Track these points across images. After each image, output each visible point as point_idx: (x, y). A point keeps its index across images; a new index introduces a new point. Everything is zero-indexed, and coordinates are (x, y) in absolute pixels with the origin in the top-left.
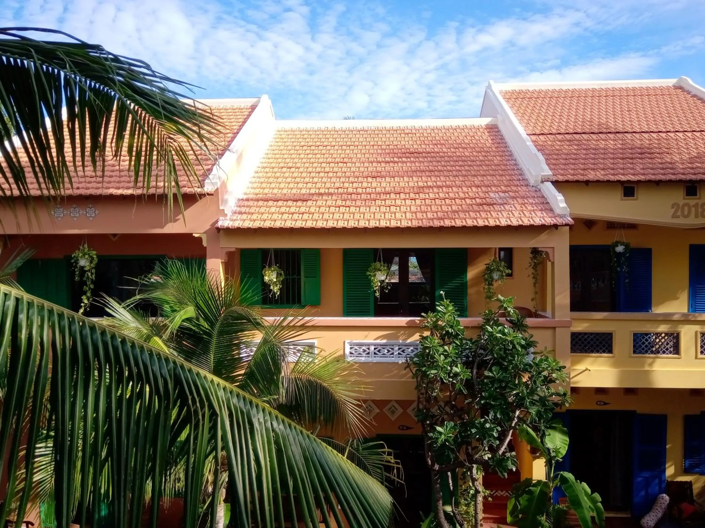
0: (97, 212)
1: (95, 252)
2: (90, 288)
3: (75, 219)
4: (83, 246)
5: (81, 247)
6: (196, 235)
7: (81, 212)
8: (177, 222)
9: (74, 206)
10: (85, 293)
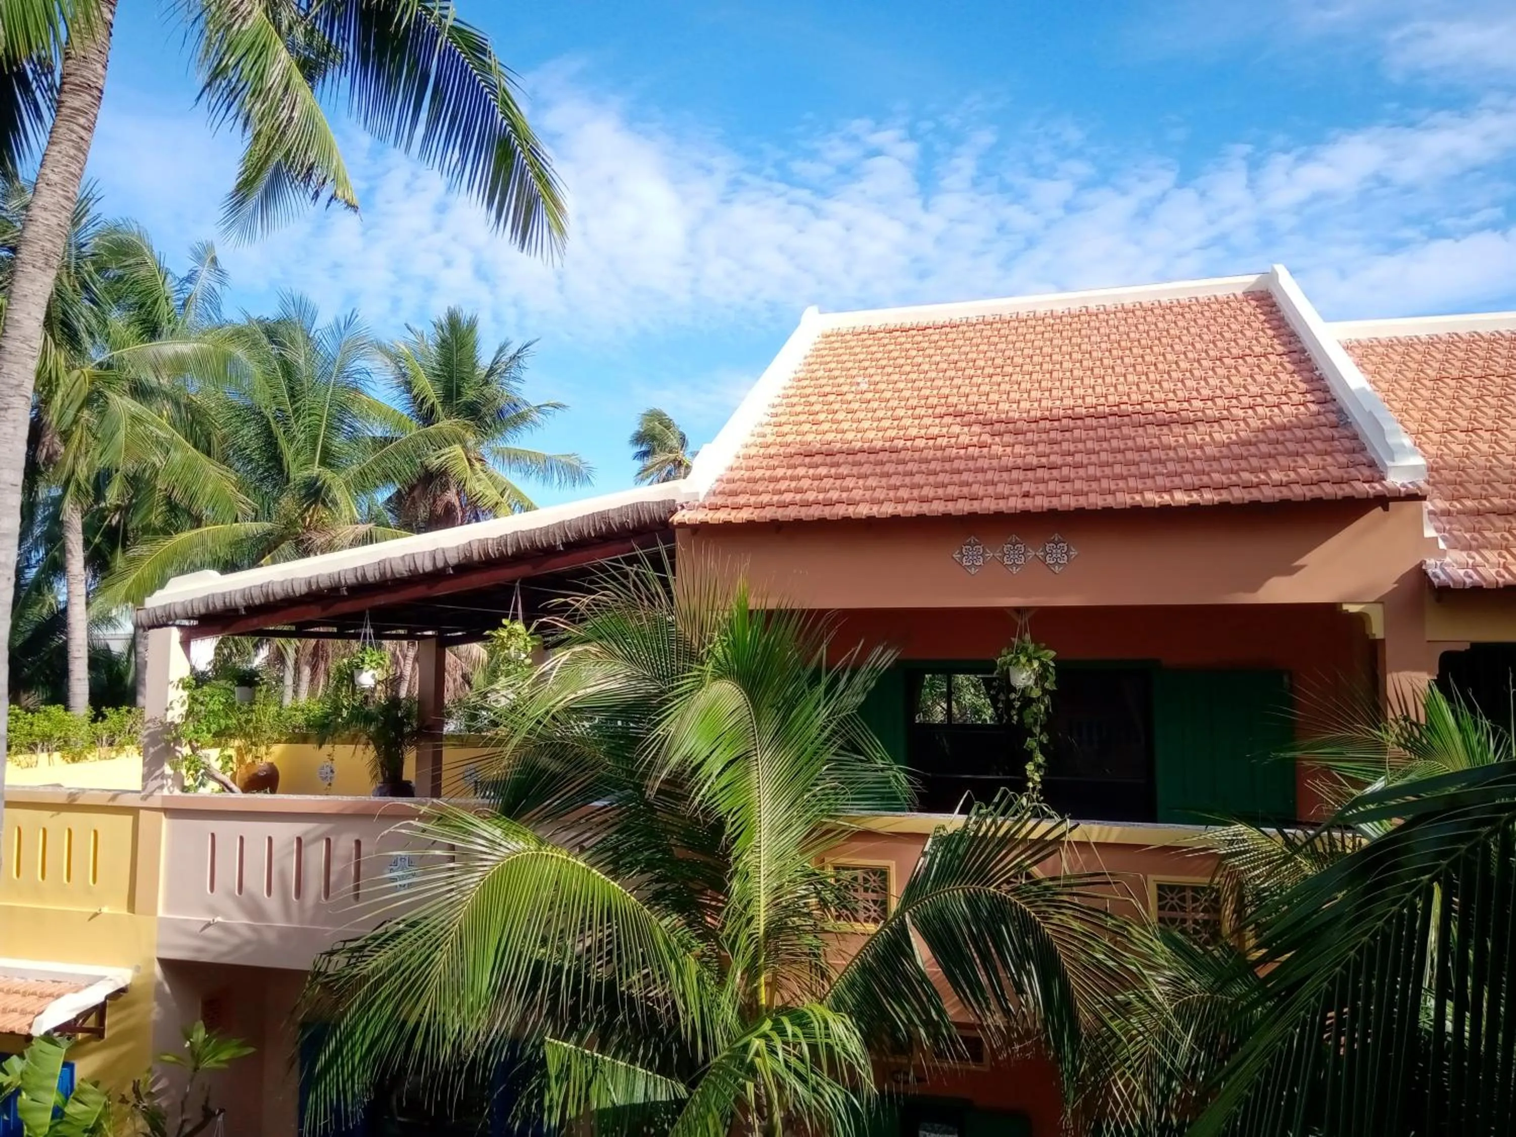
0: (1073, 553)
1: (1052, 654)
2: (1040, 744)
3: (1015, 570)
4: (1020, 637)
5: (1016, 640)
6: (1353, 609)
7: (1031, 553)
8: (1296, 576)
9: (1014, 538)
10: (1029, 757)
